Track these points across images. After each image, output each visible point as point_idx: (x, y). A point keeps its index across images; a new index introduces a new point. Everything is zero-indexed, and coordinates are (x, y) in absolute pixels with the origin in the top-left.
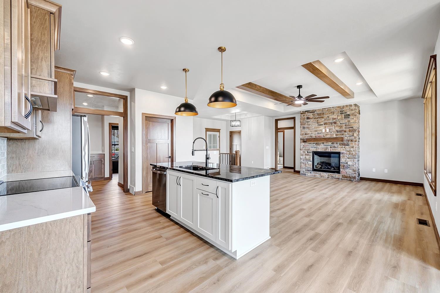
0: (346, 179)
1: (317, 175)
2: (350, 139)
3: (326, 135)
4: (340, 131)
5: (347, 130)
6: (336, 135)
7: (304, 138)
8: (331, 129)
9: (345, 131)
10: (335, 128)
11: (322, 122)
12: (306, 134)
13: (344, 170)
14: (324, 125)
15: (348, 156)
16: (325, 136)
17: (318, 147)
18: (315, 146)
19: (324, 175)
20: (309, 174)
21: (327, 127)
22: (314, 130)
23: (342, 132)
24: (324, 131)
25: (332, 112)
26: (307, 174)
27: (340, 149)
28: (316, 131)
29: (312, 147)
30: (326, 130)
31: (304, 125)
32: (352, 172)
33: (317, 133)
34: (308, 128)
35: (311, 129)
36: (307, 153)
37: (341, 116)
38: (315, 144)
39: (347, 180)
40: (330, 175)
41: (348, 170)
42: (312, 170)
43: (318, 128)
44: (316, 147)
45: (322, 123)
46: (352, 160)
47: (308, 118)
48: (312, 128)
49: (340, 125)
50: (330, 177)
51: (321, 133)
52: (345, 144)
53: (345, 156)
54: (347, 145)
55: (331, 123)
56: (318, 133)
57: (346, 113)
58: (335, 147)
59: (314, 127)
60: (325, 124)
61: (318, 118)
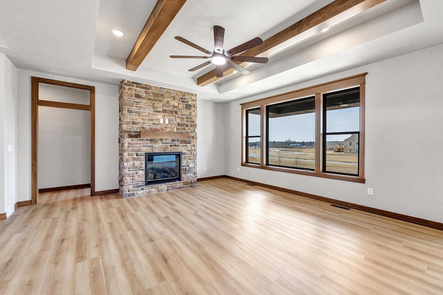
0: (187, 186)
1: (153, 190)
2: (192, 136)
3: (166, 128)
4: (182, 125)
5: (189, 123)
6: (177, 129)
7: (131, 129)
8: (171, 120)
9: (187, 126)
10: (177, 120)
11: (160, 107)
12: (133, 123)
13: (185, 175)
14: (162, 113)
15: (190, 156)
16: (163, 129)
17: (155, 145)
18: (150, 144)
19: (163, 188)
20: (140, 192)
21: (167, 116)
22: (148, 118)
23: (184, 125)
24: (162, 121)
25: (172, 97)
26: (135, 192)
27: (181, 147)
28: (151, 120)
29: (145, 146)
30: (164, 121)
31: (132, 106)
32: (193, 176)
33: (152, 122)
34: (137, 113)
35: (143, 116)
36: (135, 156)
37: (182, 105)
38: (149, 142)
39: (189, 187)
40: (170, 186)
41: (189, 174)
42: (144, 184)
43: (154, 116)
44: (150, 146)
45: (160, 109)
46: (193, 161)
47: (138, 96)
48: (144, 114)
49: (181, 116)
50: (171, 188)
51: (157, 124)
52: (187, 142)
53: (186, 157)
54: (189, 143)
55: (172, 112)
56: (153, 124)
57: (188, 102)
58: (175, 146)
59: (147, 113)
60: (164, 111)
61: (154, 100)
